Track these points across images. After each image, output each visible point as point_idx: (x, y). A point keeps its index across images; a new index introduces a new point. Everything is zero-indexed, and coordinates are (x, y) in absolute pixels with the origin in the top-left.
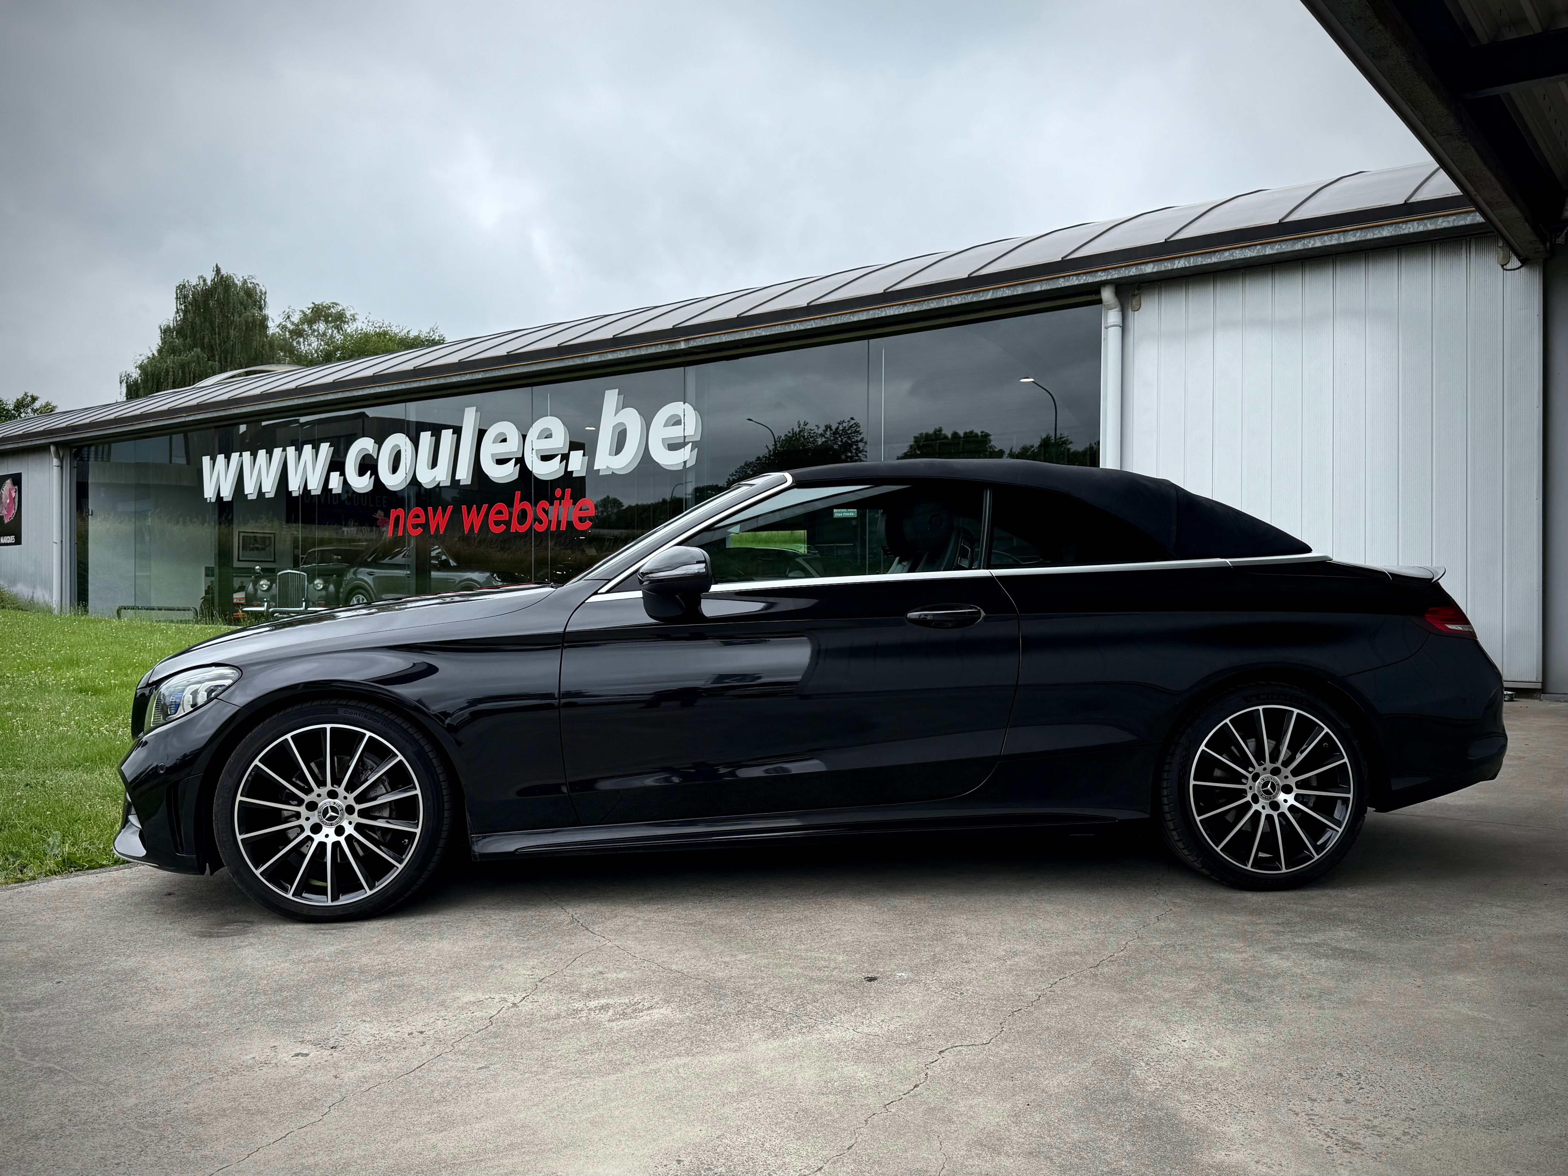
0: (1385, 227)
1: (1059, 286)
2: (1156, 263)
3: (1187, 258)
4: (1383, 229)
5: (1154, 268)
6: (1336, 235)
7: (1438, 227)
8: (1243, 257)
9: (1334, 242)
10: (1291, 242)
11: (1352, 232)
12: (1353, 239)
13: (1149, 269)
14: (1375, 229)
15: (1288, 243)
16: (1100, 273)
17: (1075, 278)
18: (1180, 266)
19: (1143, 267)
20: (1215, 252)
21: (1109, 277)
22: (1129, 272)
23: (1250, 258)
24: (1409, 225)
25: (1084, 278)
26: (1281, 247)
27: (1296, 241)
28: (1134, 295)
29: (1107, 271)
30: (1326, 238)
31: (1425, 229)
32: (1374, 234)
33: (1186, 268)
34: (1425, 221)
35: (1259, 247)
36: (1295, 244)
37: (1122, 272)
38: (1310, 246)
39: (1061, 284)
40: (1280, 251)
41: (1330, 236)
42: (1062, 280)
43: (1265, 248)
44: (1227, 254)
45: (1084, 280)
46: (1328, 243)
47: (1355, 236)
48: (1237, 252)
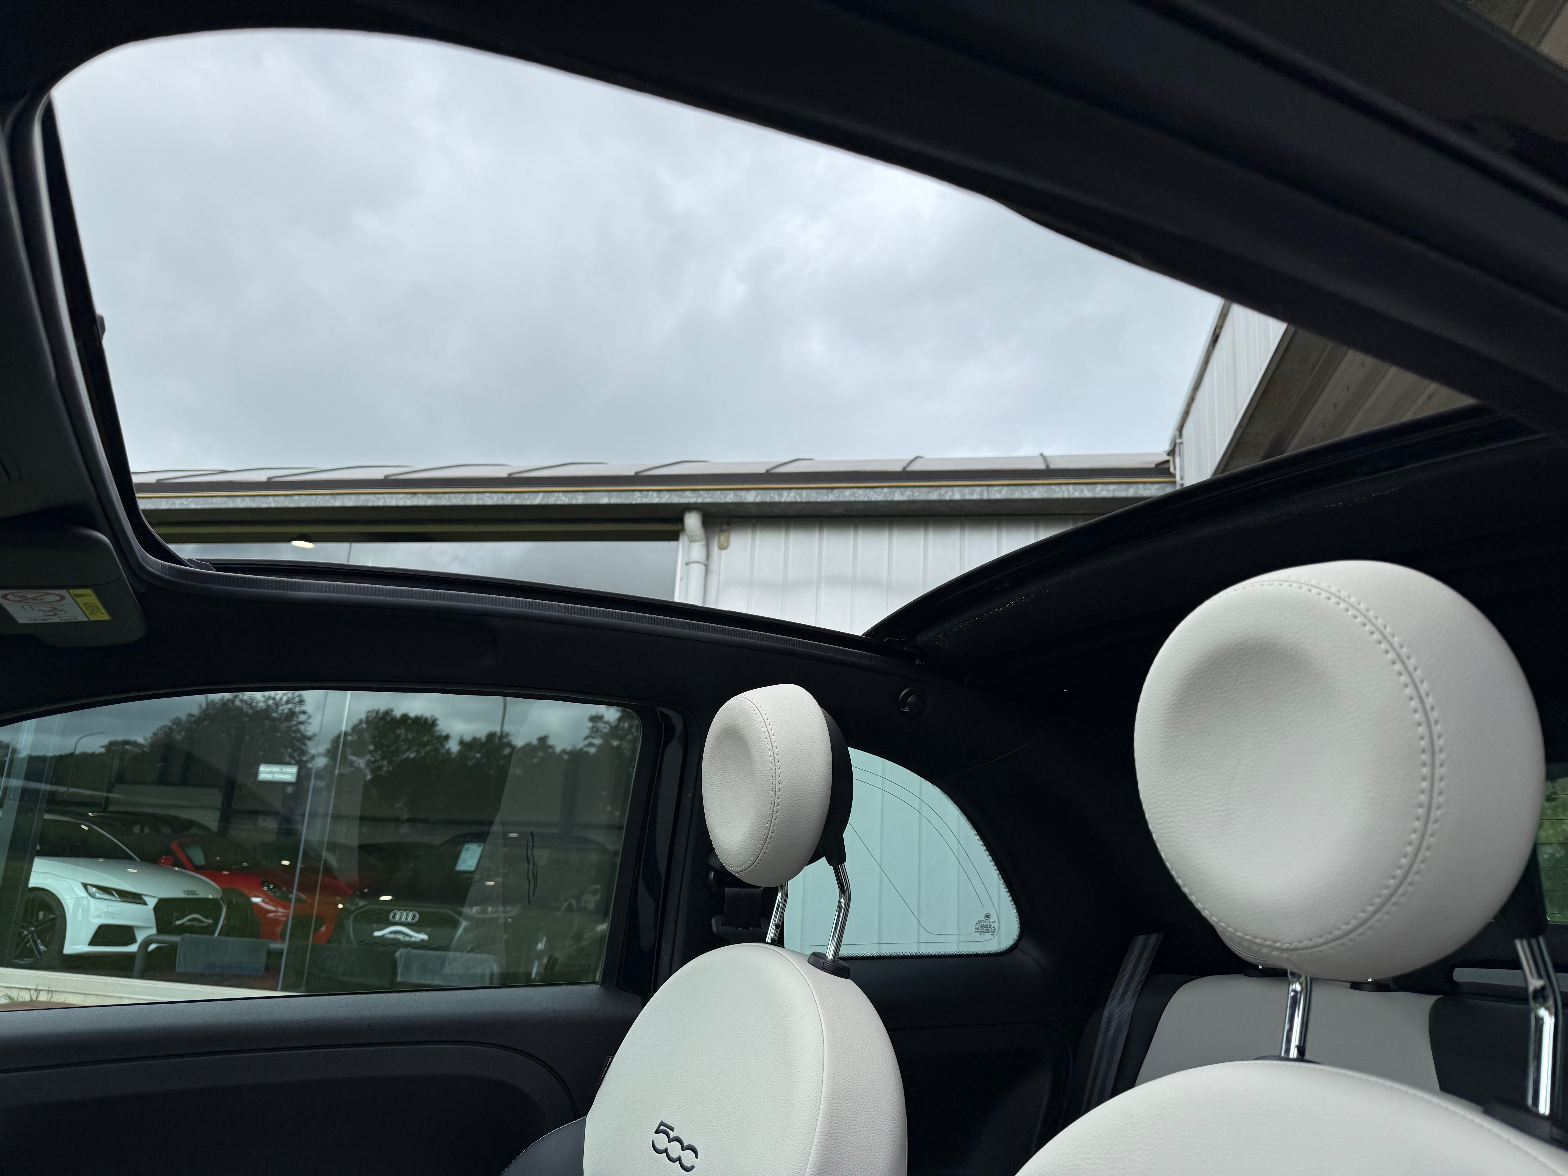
0: (1036, 488)
1: (634, 502)
2: (760, 492)
3: (800, 491)
4: (1034, 490)
5: (756, 497)
6: (978, 489)
7: (1097, 496)
8: (866, 499)
9: (975, 497)
10: (926, 489)
11: (996, 488)
12: (998, 496)
13: (751, 497)
14: (1023, 488)
15: (922, 489)
16: (688, 493)
17: (655, 494)
18: (789, 500)
19: (743, 493)
20: (833, 488)
21: (700, 500)
22: (726, 497)
23: (876, 502)
24: (1064, 487)
25: (668, 496)
26: (913, 494)
27: (931, 489)
28: (722, 531)
29: (697, 493)
30: (966, 490)
31: (1082, 496)
32: (1022, 494)
33: (796, 503)
34: (1082, 487)
35: (886, 490)
36: (929, 492)
37: (716, 496)
38: (947, 497)
39: (636, 499)
40: (911, 498)
41: (972, 488)
42: (637, 494)
43: (894, 492)
44: (847, 493)
45: (665, 498)
46: (968, 497)
47: (1000, 493)
48: (861, 492)
